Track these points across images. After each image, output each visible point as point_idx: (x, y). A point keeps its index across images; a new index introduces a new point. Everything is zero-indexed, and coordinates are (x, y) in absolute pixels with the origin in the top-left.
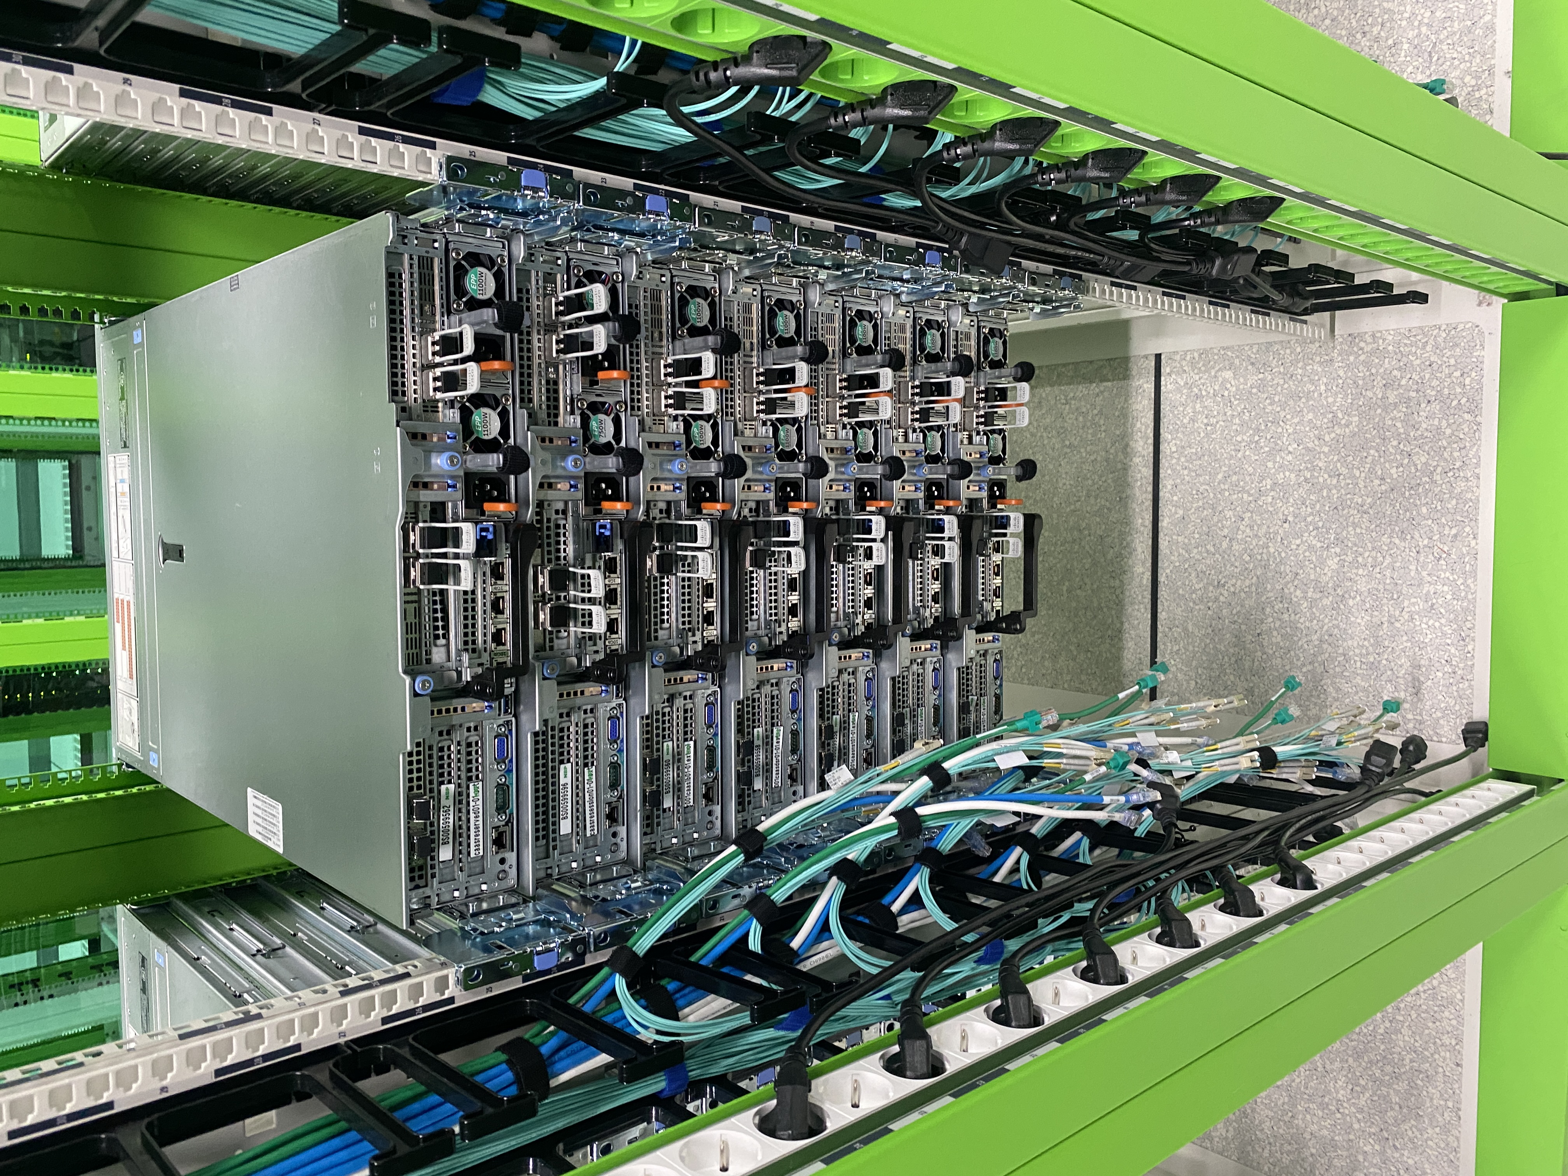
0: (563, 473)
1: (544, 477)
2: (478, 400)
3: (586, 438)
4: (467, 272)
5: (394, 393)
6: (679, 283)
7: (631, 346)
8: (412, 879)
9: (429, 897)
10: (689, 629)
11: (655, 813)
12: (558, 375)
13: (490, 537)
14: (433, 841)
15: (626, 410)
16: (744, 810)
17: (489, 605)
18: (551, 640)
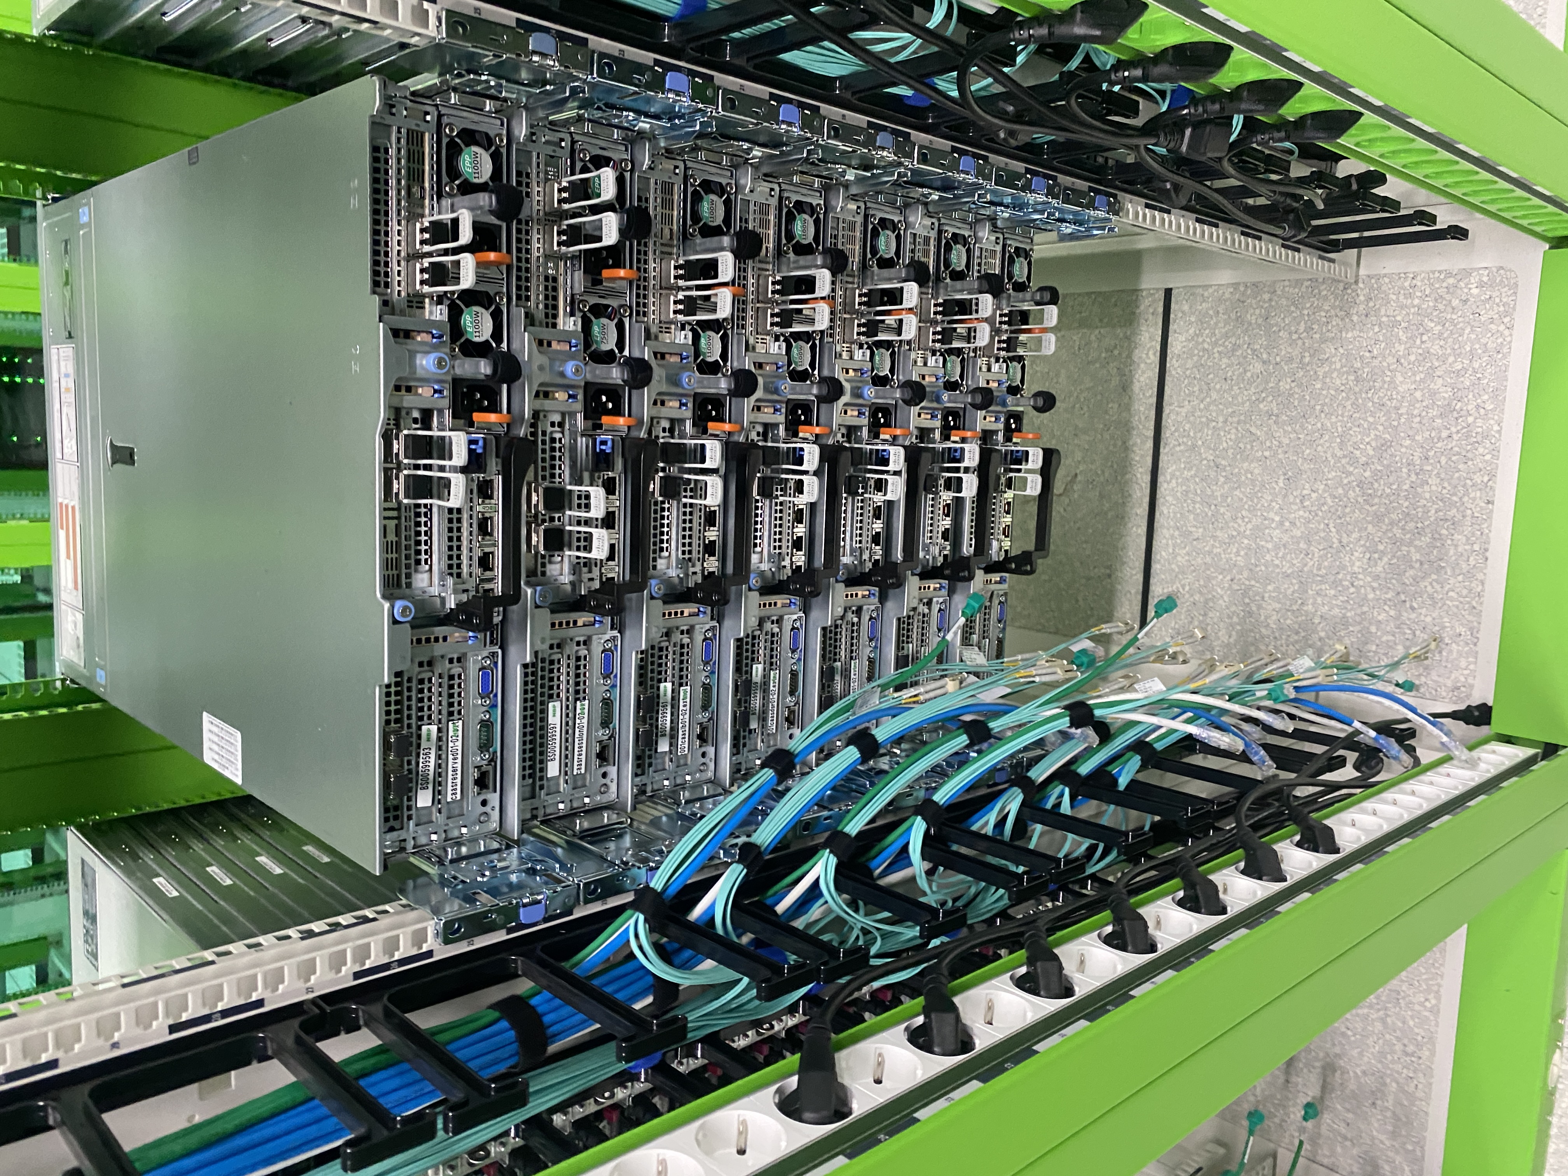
0: (560, 381)
1: (541, 385)
2: (471, 297)
3: (587, 343)
4: (461, 151)
5: (376, 284)
6: (692, 176)
7: (639, 244)
8: (386, 820)
9: (405, 840)
10: (690, 559)
11: (648, 753)
12: (557, 271)
13: (480, 451)
14: (411, 780)
15: (631, 316)
16: (738, 753)
17: (475, 526)
18: (543, 565)
